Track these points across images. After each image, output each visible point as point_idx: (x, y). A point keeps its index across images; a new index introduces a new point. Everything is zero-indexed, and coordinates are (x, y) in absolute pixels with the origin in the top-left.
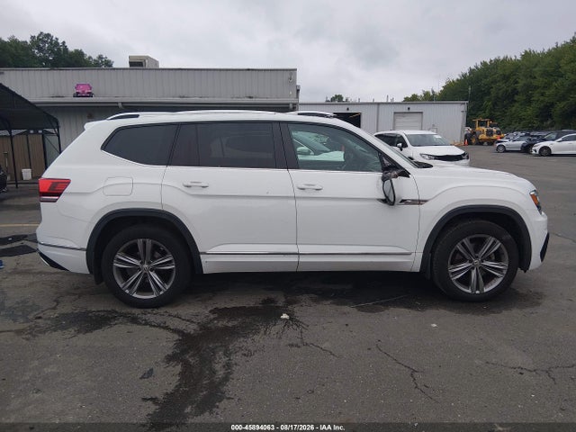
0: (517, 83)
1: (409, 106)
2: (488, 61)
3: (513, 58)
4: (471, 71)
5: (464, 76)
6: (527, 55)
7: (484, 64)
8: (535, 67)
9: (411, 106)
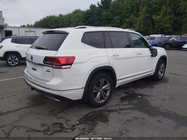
0: (59, 24)
1: (30, 29)
2: (49, 16)
3: (56, 16)
4: (44, 19)
5: (42, 20)
6: (60, 15)
7: (48, 17)
8: (64, 19)
9: (31, 29)
